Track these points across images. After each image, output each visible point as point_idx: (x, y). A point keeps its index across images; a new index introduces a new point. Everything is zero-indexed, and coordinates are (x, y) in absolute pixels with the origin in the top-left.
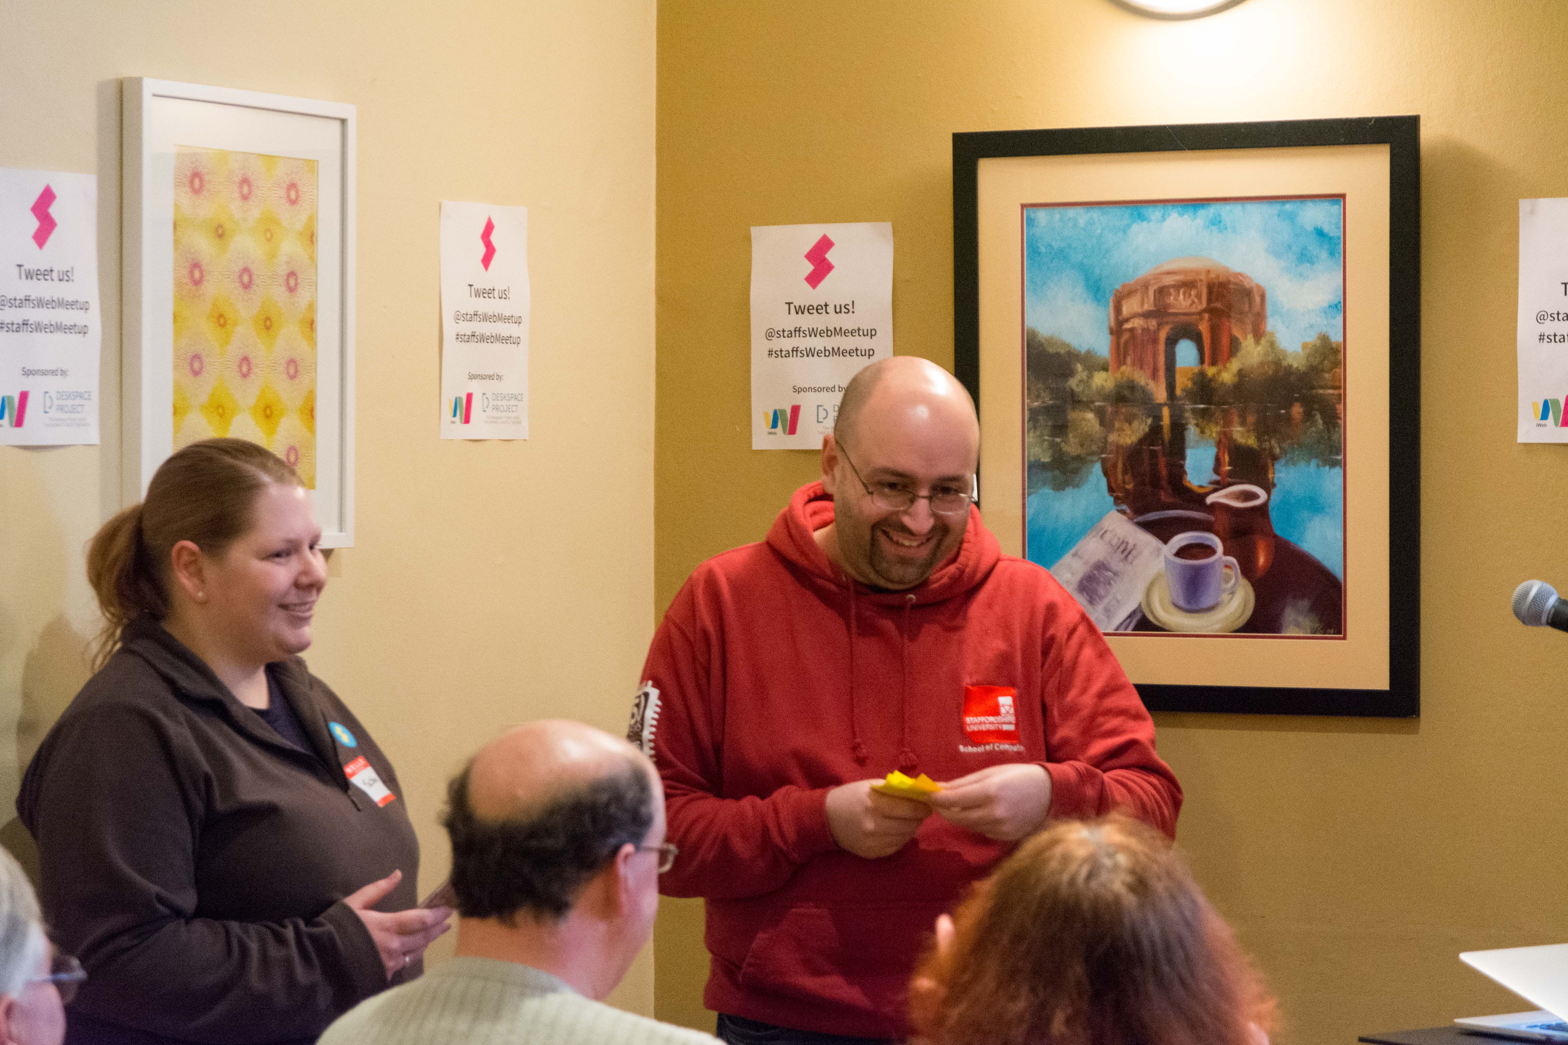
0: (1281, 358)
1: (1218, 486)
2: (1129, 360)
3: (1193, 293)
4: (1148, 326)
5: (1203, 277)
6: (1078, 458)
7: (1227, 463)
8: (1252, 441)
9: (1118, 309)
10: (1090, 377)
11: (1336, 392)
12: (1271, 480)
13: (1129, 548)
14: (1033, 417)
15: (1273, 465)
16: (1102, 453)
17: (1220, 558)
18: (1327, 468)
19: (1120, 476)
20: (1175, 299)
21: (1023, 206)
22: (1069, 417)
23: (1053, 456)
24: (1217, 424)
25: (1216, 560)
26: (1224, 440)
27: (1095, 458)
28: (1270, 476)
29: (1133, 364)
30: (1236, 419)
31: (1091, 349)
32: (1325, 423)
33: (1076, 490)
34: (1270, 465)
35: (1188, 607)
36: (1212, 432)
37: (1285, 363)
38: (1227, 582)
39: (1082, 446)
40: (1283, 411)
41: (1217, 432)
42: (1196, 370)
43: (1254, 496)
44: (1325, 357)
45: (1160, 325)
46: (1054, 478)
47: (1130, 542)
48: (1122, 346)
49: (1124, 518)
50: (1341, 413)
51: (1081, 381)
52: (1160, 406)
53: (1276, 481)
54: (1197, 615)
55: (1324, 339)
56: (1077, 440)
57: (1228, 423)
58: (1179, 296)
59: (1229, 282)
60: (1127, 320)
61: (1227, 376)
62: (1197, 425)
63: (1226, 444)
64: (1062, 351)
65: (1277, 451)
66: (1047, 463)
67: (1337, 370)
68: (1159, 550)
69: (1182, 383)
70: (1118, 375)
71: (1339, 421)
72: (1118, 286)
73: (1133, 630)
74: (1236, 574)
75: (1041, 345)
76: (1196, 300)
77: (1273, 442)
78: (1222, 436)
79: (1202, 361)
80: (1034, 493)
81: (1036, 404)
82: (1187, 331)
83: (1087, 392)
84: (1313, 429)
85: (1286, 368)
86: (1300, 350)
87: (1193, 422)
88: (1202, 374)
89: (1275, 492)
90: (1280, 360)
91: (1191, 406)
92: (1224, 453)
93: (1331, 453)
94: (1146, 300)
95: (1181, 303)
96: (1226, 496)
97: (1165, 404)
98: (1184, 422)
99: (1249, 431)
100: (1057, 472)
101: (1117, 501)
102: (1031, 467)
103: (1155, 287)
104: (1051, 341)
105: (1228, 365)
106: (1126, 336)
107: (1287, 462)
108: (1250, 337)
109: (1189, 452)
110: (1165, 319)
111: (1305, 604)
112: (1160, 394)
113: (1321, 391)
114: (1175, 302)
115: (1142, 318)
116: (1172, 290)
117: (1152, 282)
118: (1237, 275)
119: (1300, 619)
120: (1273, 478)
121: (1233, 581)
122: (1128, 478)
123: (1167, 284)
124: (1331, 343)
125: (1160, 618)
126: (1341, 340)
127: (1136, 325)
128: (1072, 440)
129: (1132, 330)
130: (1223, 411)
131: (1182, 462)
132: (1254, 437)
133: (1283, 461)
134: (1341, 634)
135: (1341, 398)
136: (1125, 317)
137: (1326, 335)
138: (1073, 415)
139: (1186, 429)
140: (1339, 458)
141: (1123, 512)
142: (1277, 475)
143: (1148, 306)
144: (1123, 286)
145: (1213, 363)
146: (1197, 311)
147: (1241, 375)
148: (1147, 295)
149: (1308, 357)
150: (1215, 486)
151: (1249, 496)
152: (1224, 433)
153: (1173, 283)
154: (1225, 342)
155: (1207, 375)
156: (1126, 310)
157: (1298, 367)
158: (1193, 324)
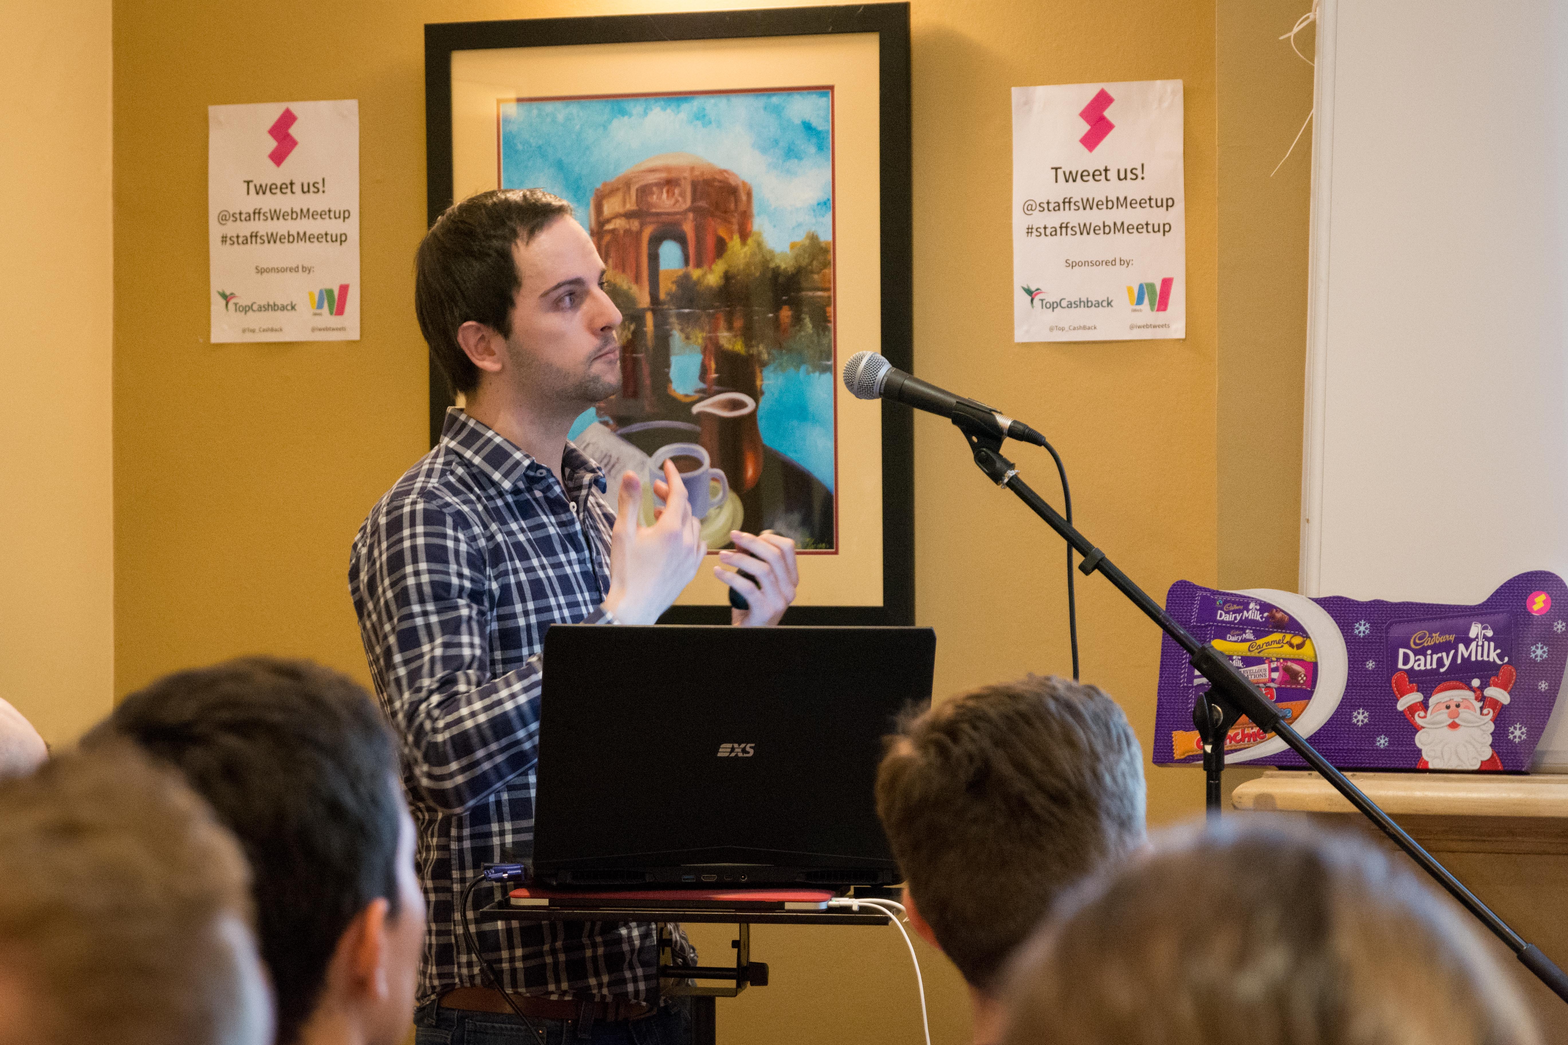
0: (768, 258)
1: (705, 394)
3: (677, 191)
4: (630, 227)
5: (687, 174)
7: (713, 371)
8: (739, 347)
9: (599, 209)
11: (825, 294)
12: (759, 387)
13: (613, 461)
15: (761, 372)
17: (707, 470)
18: (817, 374)
20: (657, 198)
21: (499, 101)
24: (702, 330)
25: (703, 473)
26: (709, 346)
28: (758, 383)
29: (615, 267)
30: (722, 323)
32: (813, 327)
34: (758, 371)
36: (697, 337)
37: (772, 265)
38: (715, 494)
40: (770, 315)
41: (704, 338)
42: (680, 273)
43: (742, 405)
44: (813, 257)
45: (642, 225)
47: (613, 455)
49: (607, 429)
50: (830, 316)
52: (643, 311)
53: (764, 387)
55: (813, 238)
57: (715, 329)
58: (662, 194)
59: (714, 179)
60: (608, 221)
61: (713, 278)
62: (682, 330)
63: (712, 349)
65: (765, 356)
67: (827, 271)
68: (643, 463)
69: (667, 285)
71: (829, 325)
72: (599, 186)
74: (724, 487)
76: (680, 199)
77: (761, 347)
78: (708, 342)
79: (686, 263)
82: (671, 232)
84: (803, 333)
85: (773, 269)
86: (788, 250)
87: (678, 327)
88: (686, 277)
90: (767, 261)
91: (676, 311)
92: (710, 360)
93: (820, 358)
94: (628, 200)
95: (664, 202)
96: (713, 405)
97: (649, 309)
98: (668, 327)
99: (735, 336)
101: (600, 412)
103: (637, 186)
105: (713, 266)
106: (607, 238)
107: (775, 369)
108: (736, 238)
109: (674, 360)
110: (648, 220)
111: (795, 517)
112: (644, 299)
113: (810, 294)
114: (657, 201)
115: (623, 218)
116: (655, 189)
117: (634, 180)
118: (722, 172)
120: (761, 386)
121: (721, 494)
123: (650, 182)
124: (819, 243)
126: (830, 239)
127: (617, 226)
129: (613, 231)
130: (709, 315)
132: (741, 343)
134: (832, 548)
135: (831, 301)
136: (606, 217)
137: (815, 234)
139: (670, 335)
140: (829, 363)
141: (606, 423)
142: (766, 382)
143: (631, 206)
144: (605, 184)
145: (699, 265)
146: (682, 210)
147: (727, 277)
148: (629, 194)
149: (796, 258)
150: (701, 395)
151: (737, 405)
152: (710, 339)
153: (656, 181)
154: (710, 242)
155: (692, 278)
156: (607, 210)
157: (786, 268)
158: (678, 224)
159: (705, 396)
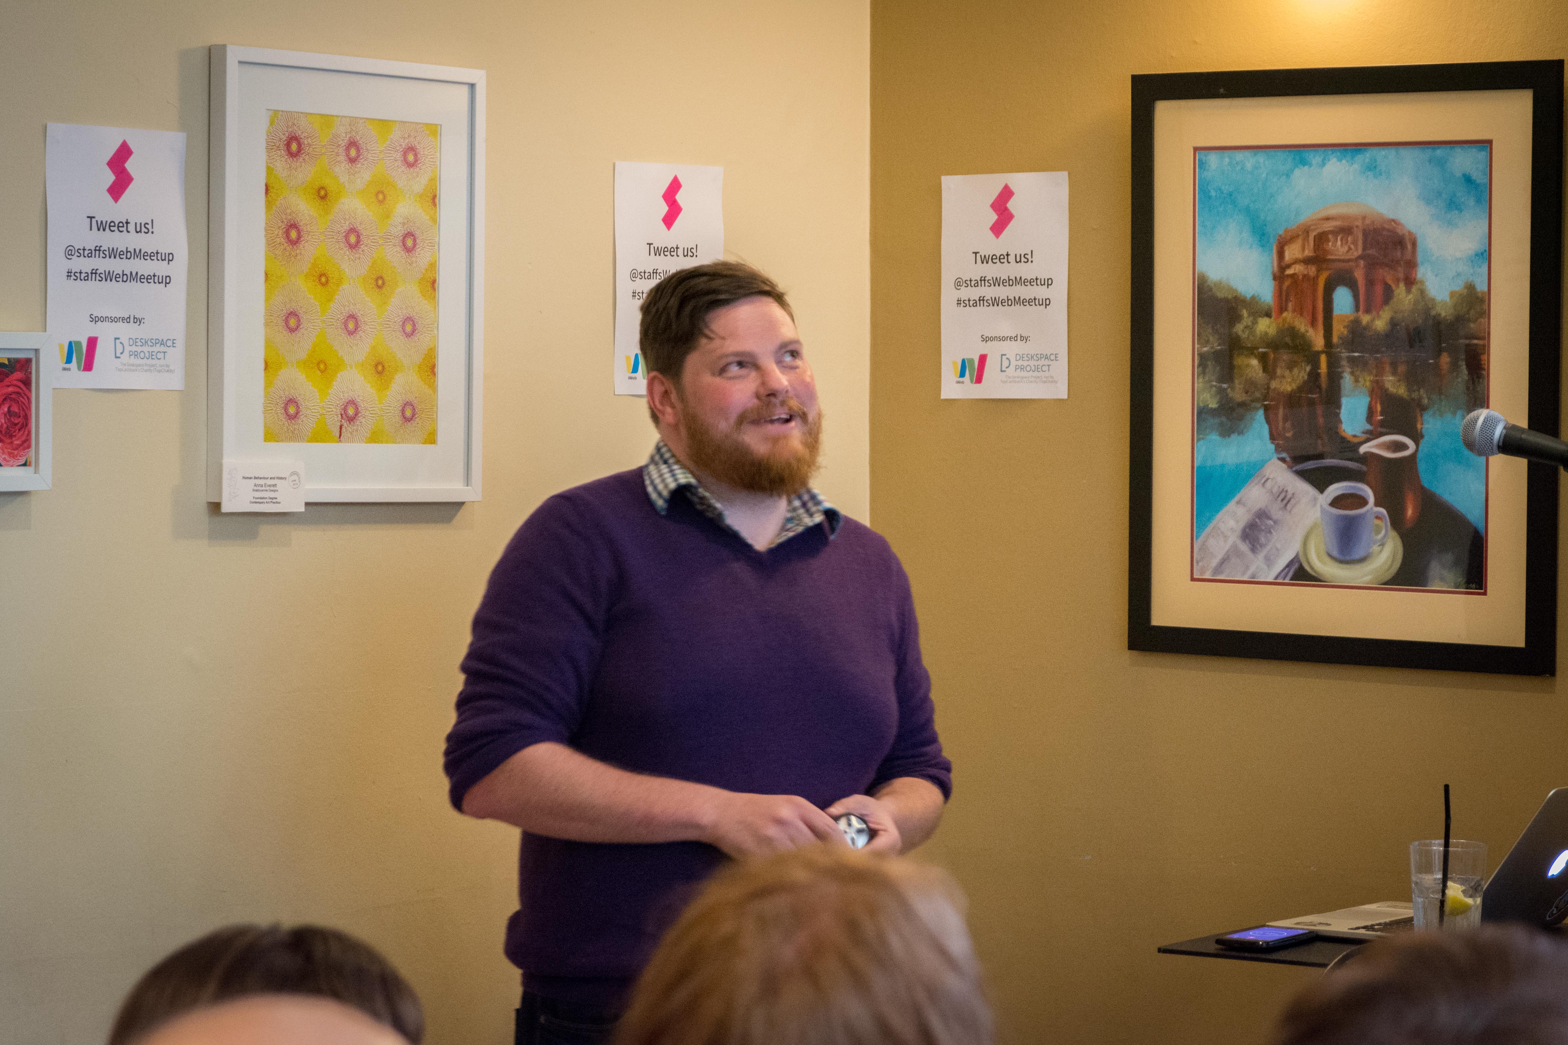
0: (1430, 306)
1: (1372, 435)
2: (1290, 305)
3: (1349, 239)
4: (1308, 272)
5: (1359, 223)
6: (1242, 405)
7: (1379, 414)
8: (1401, 391)
9: (1281, 254)
10: (1255, 322)
11: (1481, 342)
12: (1419, 431)
13: (1289, 496)
14: (1202, 362)
15: (1422, 415)
16: (1265, 399)
17: (1372, 509)
19: (1281, 424)
20: (1332, 246)
21: (1196, 149)
22: (1235, 363)
23: (1220, 402)
24: (1370, 373)
25: (1368, 511)
26: (1376, 389)
27: (1259, 405)
28: (1419, 426)
29: (1294, 311)
30: (1388, 368)
31: (1256, 294)
32: (1470, 373)
33: (1240, 438)
34: (1419, 415)
35: (1342, 558)
36: (1365, 380)
37: (1433, 313)
38: (1378, 532)
39: (1247, 393)
40: (1431, 361)
41: (1370, 381)
42: (1352, 318)
43: (1404, 447)
44: (1470, 306)
45: (1319, 271)
46: (1221, 424)
47: (1289, 491)
48: (1284, 294)
49: (1284, 465)
50: (1485, 364)
51: (1247, 327)
52: (1318, 353)
53: (1424, 431)
54: (1348, 566)
55: (1470, 287)
56: (1242, 386)
57: (1380, 372)
58: (1337, 241)
59: (1384, 229)
60: (1289, 266)
61: (1381, 324)
62: (1352, 373)
63: (1378, 392)
64: (1230, 297)
65: (1425, 401)
66: (1215, 409)
67: (1482, 320)
68: (1315, 499)
69: (1339, 330)
70: (1280, 320)
72: (1281, 232)
73: (1291, 579)
74: (1386, 526)
75: (1211, 290)
76: (1352, 247)
77: (1422, 391)
78: (1375, 384)
79: (1357, 308)
80: (1203, 439)
81: (1205, 349)
82: (1344, 278)
83: (1252, 338)
84: (1460, 380)
85: (1434, 317)
86: (1448, 300)
87: (1348, 370)
88: (1356, 322)
89: (1423, 443)
90: (1430, 309)
91: (1347, 354)
92: (1376, 403)
93: (1475, 404)
94: (1306, 246)
95: (1339, 249)
96: (1378, 446)
97: (1322, 352)
98: (1340, 370)
99: (1399, 381)
100: (1224, 419)
101: (1278, 449)
102: (1200, 413)
103: (1314, 234)
104: (1219, 284)
105: (1381, 313)
106: (1287, 283)
107: (1434, 413)
108: (1402, 286)
110: (1324, 266)
111: (1449, 557)
112: (1319, 343)
113: (1468, 341)
114: (1333, 248)
115: (1302, 264)
116: (1330, 236)
117: (1312, 227)
118: (1391, 221)
119: (1445, 573)
120: (1422, 428)
121: (1383, 532)
122: (1288, 425)
123: (1326, 230)
124: (1476, 292)
125: (1316, 568)
126: (1486, 289)
127: (1297, 271)
128: (1237, 385)
129: (1292, 276)
130: (1376, 358)
131: (1337, 411)
132: (1403, 387)
133: (1430, 412)
134: (1482, 589)
135: (1486, 349)
136: (1288, 263)
137: (1472, 284)
138: (1239, 361)
139: (1342, 377)
141: (1283, 460)
142: (1426, 426)
143: (1308, 253)
144: (1286, 231)
145: (1368, 311)
146: (1354, 257)
147: (1394, 324)
148: (1308, 240)
149: (1455, 306)
150: (1368, 436)
151: (1399, 447)
152: (1377, 382)
153: (1331, 229)
154: (1379, 289)
155: (1361, 323)
156: (1288, 256)
157: (1446, 316)
158: (1350, 272)
159: (1371, 437)
